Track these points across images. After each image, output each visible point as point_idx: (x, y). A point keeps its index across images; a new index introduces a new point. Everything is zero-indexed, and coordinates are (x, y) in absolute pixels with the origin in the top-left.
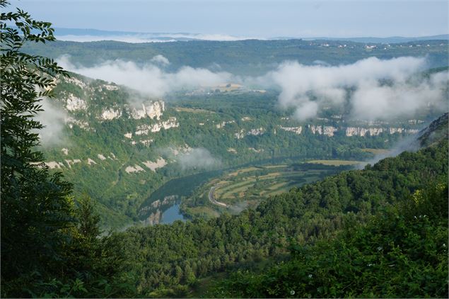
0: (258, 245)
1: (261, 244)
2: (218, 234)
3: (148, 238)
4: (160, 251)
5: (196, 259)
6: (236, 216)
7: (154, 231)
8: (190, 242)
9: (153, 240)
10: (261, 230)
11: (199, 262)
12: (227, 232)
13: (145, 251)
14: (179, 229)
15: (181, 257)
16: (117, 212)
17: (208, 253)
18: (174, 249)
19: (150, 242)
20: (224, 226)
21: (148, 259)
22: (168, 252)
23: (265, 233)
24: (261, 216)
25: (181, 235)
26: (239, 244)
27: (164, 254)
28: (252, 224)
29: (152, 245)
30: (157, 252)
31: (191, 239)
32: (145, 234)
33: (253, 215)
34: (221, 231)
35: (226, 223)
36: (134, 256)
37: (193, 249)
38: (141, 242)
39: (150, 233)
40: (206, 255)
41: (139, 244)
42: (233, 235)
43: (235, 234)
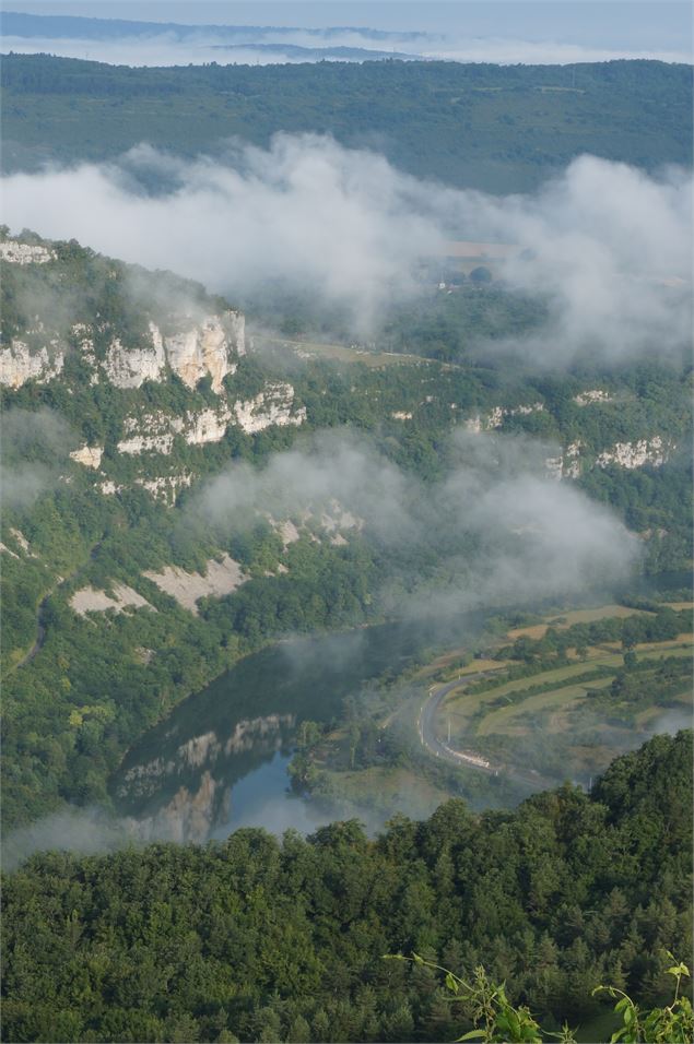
0: (581, 950)
1: (597, 948)
2: (419, 895)
3: (116, 904)
4: (162, 960)
5: (311, 1002)
6: (500, 818)
7: (144, 872)
8: (297, 927)
9: (135, 913)
10: (602, 886)
11: (321, 1015)
12: (460, 887)
13: (100, 958)
14: (252, 867)
15: (248, 990)
16: (26, 781)
17: (366, 977)
18: (225, 955)
19: (122, 921)
20: (444, 864)
21: (110, 996)
22: (199, 965)
23: (618, 900)
24: (611, 820)
25: (257, 896)
26: (500, 941)
27: (181, 974)
28: (567, 857)
29: (129, 935)
30: (148, 963)
31: (300, 911)
32: (106, 886)
33: (573, 816)
34: (434, 883)
35: (456, 849)
36: (50, 981)
37: (309, 955)
38: (88, 917)
39: (124, 880)
40: (353, 988)
41: (74, 926)
42: (483, 902)
43: (492, 898)
